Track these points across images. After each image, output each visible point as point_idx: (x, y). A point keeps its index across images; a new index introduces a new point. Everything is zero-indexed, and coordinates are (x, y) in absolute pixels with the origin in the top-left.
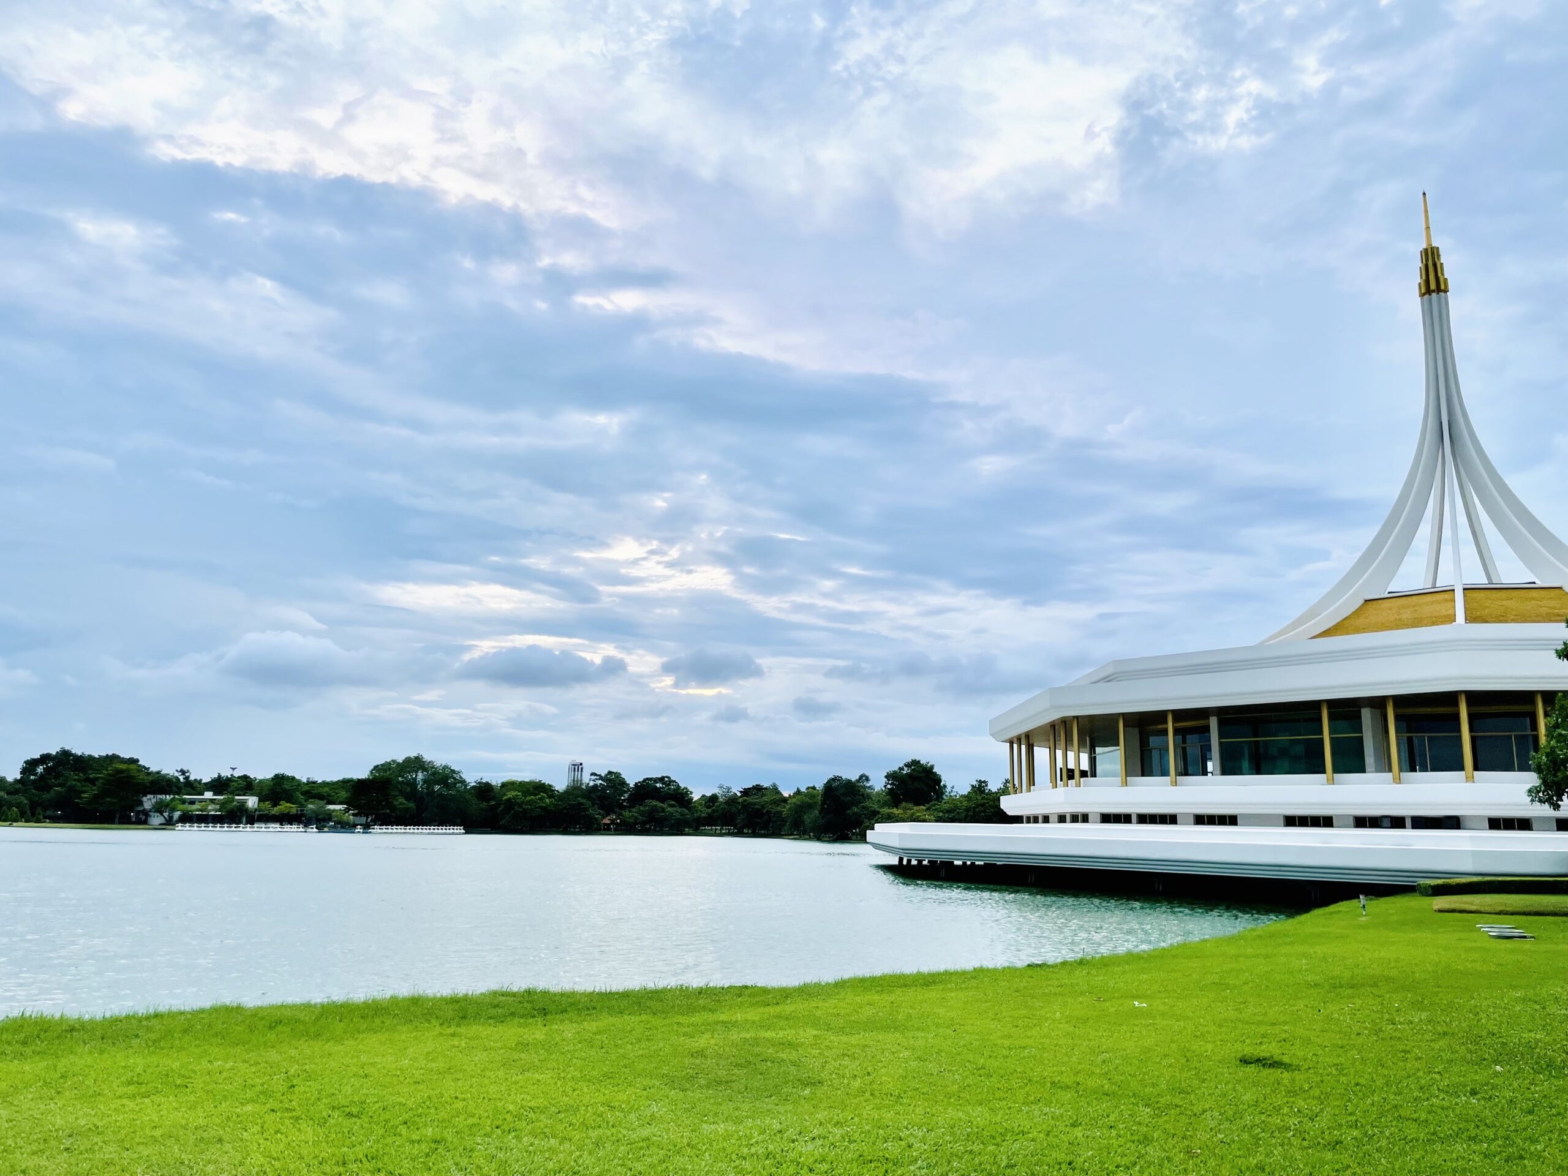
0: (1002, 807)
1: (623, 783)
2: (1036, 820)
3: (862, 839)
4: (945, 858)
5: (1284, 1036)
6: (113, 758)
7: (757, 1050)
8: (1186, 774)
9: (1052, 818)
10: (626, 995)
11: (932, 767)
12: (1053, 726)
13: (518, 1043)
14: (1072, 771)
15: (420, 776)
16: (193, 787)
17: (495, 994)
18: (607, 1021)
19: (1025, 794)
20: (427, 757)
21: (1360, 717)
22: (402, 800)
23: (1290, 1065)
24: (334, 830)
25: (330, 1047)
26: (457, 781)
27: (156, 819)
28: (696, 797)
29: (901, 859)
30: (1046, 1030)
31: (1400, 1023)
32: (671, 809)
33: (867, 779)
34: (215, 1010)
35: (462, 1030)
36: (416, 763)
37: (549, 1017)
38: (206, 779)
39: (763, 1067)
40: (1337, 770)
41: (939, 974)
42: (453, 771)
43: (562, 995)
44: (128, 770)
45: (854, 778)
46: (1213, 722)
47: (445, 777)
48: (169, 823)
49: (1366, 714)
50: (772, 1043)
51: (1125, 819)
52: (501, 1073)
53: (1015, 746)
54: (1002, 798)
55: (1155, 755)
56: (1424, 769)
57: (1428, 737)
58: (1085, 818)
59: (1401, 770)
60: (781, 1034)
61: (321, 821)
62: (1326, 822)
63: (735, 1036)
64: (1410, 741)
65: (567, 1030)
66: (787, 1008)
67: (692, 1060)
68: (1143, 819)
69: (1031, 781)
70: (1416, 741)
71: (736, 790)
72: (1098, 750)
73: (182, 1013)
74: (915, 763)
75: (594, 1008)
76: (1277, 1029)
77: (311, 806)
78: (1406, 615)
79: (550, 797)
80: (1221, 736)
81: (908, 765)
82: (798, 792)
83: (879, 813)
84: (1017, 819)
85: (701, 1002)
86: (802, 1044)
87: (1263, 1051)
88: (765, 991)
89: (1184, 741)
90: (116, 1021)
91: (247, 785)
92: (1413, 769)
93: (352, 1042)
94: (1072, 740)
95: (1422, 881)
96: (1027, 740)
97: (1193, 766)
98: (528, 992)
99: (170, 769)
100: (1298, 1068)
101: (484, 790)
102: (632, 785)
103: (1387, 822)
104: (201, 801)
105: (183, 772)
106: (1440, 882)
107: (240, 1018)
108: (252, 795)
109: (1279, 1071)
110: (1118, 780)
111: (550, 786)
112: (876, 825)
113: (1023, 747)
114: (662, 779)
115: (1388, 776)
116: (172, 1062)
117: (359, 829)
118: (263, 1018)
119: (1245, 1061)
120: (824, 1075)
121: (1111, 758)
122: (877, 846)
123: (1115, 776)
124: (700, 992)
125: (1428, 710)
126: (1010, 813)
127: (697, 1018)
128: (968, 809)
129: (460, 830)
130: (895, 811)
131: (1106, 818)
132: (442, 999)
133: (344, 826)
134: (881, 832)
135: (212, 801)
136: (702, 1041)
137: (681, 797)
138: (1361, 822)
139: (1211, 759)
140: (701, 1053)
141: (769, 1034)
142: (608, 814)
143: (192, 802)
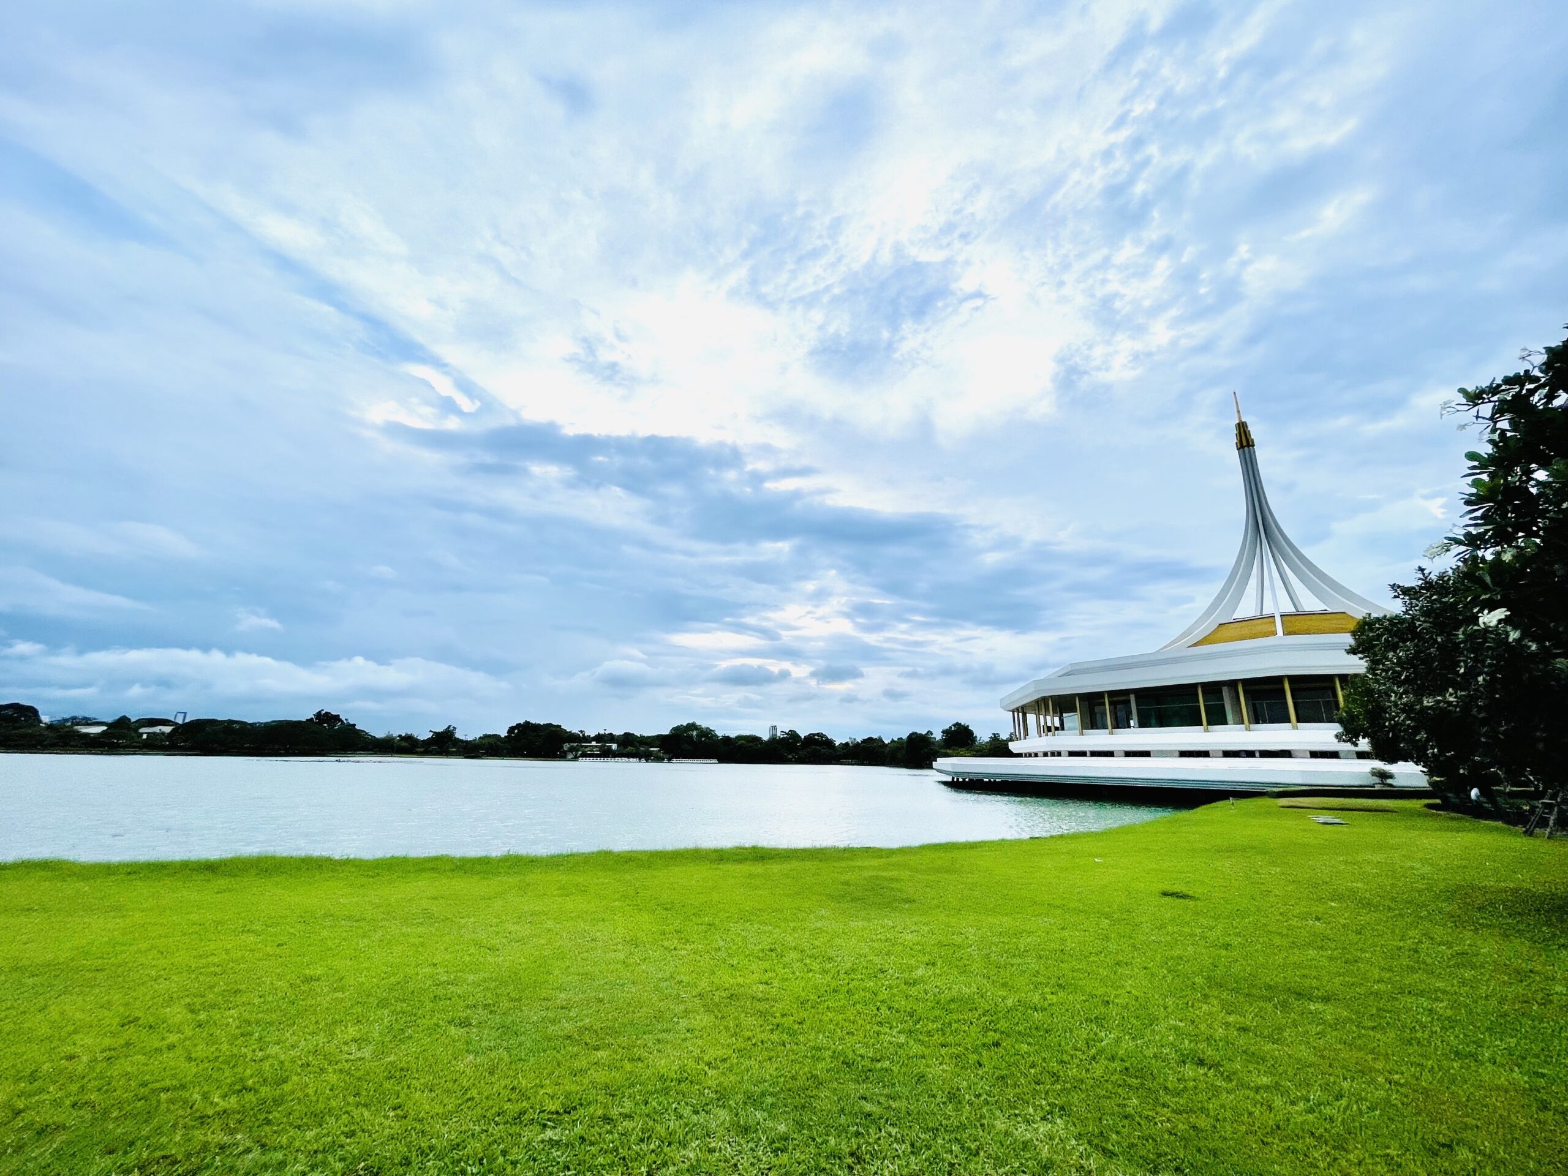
0: (1010, 748)
1: (798, 736)
2: (1030, 755)
3: (930, 767)
4: (980, 777)
5: (1188, 879)
6: (550, 725)
7: (878, 882)
8: (1118, 727)
9: (1040, 754)
10: (804, 850)
11: (968, 726)
12: (1037, 701)
13: (750, 875)
14: (1050, 727)
15: (695, 733)
16: (588, 739)
17: (737, 848)
18: (795, 864)
19: (1022, 741)
20: (698, 723)
21: (1222, 692)
22: (686, 745)
23: (1194, 897)
24: (653, 761)
25: (655, 873)
26: (713, 736)
27: (570, 756)
28: (837, 744)
29: (953, 778)
30: (1043, 875)
31: (1263, 874)
32: (824, 750)
33: (932, 734)
34: (600, 853)
35: (721, 866)
36: (692, 726)
37: (765, 861)
38: (592, 735)
39: (882, 892)
40: (1209, 723)
41: (979, 842)
42: (711, 730)
43: (771, 849)
44: (556, 731)
45: (924, 732)
46: (1132, 698)
47: (707, 734)
48: (576, 758)
49: (1226, 692)
50: (885, 879)
51: (1083, 754)
52: (742, 890)
53: (1016, 713)
54: (1010, 743)
55: (1098, 716)
56: (1264, 722)
57: (1266, 703)
58: (1059, 754)
59: (1250, 723)
60: (890, 874)
61: (648, 757)
62: (1205, 754)
63: (866, 874)
64: (1254, 706)
65: (775, 868)
66: (894, 859)
67: (842, 887)
68: (1094, 754)
69: (1026, 734)
70: (1257, 705)
71: (859, 740)
72: (1064, 715)
73: (584, 854)
74: (957, 725)
75: (789, 857)
76: (1183, 875)
77: (642, 749)
78: (1246, 631)
79: (760, 744)
80: (1137, 705)
81: (954, 725)
82: (893, 741)
83: (938, 752)
84: (1019, 755)
85: (846, 855)
86: (902, 880)
87: (1177, 888)
88: (880, 850)
89: (1115, 708)
90: (552, 857)
91: (611, 738)
92: (1257, 722)
93: (665, 871)
94: (1049, 709)
95: (1269, 789)
96: (1023, 710)
97: (1121, 723)
98: (754, 848)
99: (575, 731)
100: (1198, 899)
101: (727, 739)
102: (803, 737)
103: (1243, 754)
104: (590, 746)
105: (581, 732)
106: (1281, 789)
107: (611, 857)
108: (614, 743)
109: (1187, 900)
110: (1077, 732)
111: (760, 738)
112: (938, 759)
113: (1020, 714)
114: (818, 734)
115: (1243, 726)
116: (580, 879)
117: (666, 760)
118: (622, 857)
119: (1165, 894)
120: (916, 897)
121: (1073, 720)
122: (939, 771)
123: (1074, 729)
124: (845, 850)
125: (1265, 687)
126: (1014, 752)
127: (844, 864)
128: (990, 750)
129: (715, 761)
130: (949, 751)
131: (1072, 754)
132: (710, 850)
133: (659, 759)
134: (941, 762)
135: (596, 746)
136: (848, 876)
137: (829, 743)
138: (1227, 754)
139: (1132, 719)
140: (847, 883)
141: (884, 874)
142: (790, 754)
143: (586, 747)
